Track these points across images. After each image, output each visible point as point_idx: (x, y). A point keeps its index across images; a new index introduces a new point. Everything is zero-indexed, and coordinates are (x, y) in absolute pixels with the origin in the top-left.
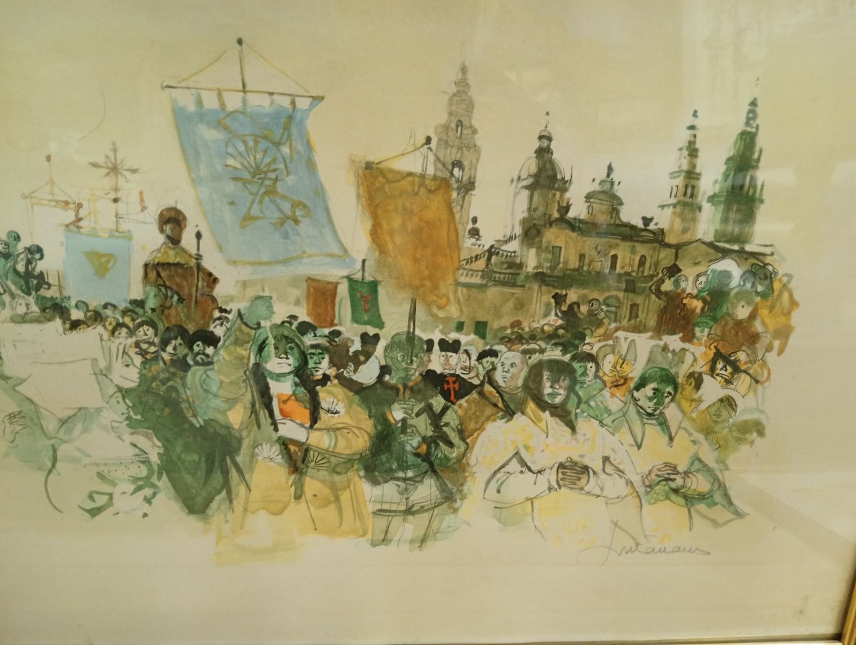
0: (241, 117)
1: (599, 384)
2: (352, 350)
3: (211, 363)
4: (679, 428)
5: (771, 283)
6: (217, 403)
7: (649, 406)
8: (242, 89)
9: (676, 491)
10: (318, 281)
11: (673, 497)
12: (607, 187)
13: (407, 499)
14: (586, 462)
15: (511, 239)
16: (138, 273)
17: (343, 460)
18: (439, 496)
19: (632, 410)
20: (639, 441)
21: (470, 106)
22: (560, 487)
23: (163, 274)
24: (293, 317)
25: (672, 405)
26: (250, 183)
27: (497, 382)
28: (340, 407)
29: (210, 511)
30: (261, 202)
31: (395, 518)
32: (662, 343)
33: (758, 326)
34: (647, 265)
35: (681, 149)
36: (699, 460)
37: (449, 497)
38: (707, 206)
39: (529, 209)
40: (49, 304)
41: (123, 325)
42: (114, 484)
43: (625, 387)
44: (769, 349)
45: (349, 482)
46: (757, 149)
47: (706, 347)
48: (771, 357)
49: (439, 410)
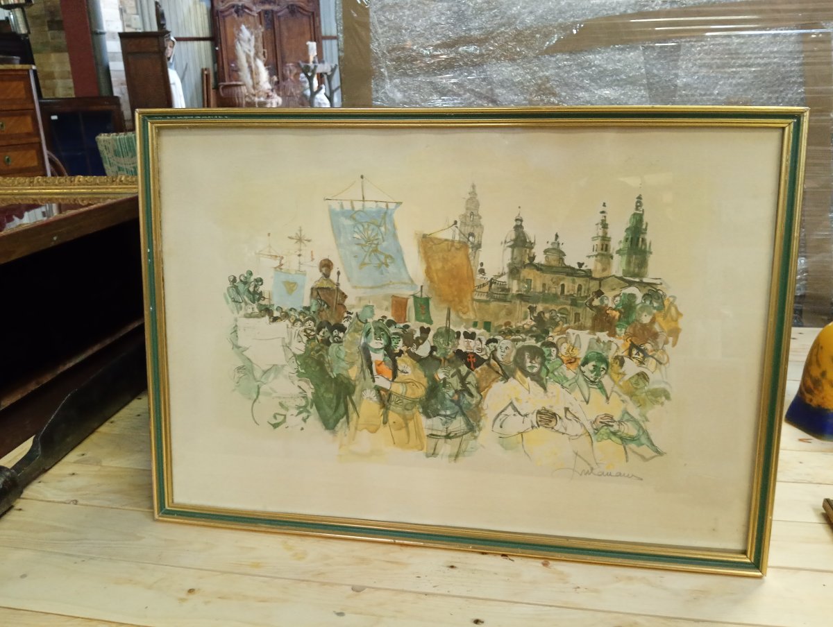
0: (361, 213)
1: (559, 362)
2: (415, 336)
3: (341, 342)
4: (612, 391)
5: (663, 302)
6: (343, 364)
7: (592, 376)
8: (362, 199)
9: (614, 433)
10: (398, 297)
11: (613, 438)
12: (556, 246)
13: (447, 428)
14: (554, 410)
15: (502, 275)
16: (307, 292)
17: (410, 401)
18: (466, 428)
19: (581, 379)
20: (587, 398)
21: (477, 205)
22: (539, 426)
23: (320, 293)
24: (384, 317)
25: (606, 376)
26: (365, 246)
27: (498, 358)
28: (409, 370)
29: (336, 429)
30: (370, 255)
31: (440, 440)
32: (596, 337)
33: (657, 327)
34: (583, 290)
35: (597, 224)
36: (628, 413)
37: (472, 428)
38: (616, 257)
39: (512, 258)
40: (263, 308)
41: (299, 320)
42: (287, 409)
43: (575, 363)
44: (666, 342)
45: (413, 414)
46: (644, 223)
48: (668, 347)
49: (464, 375)
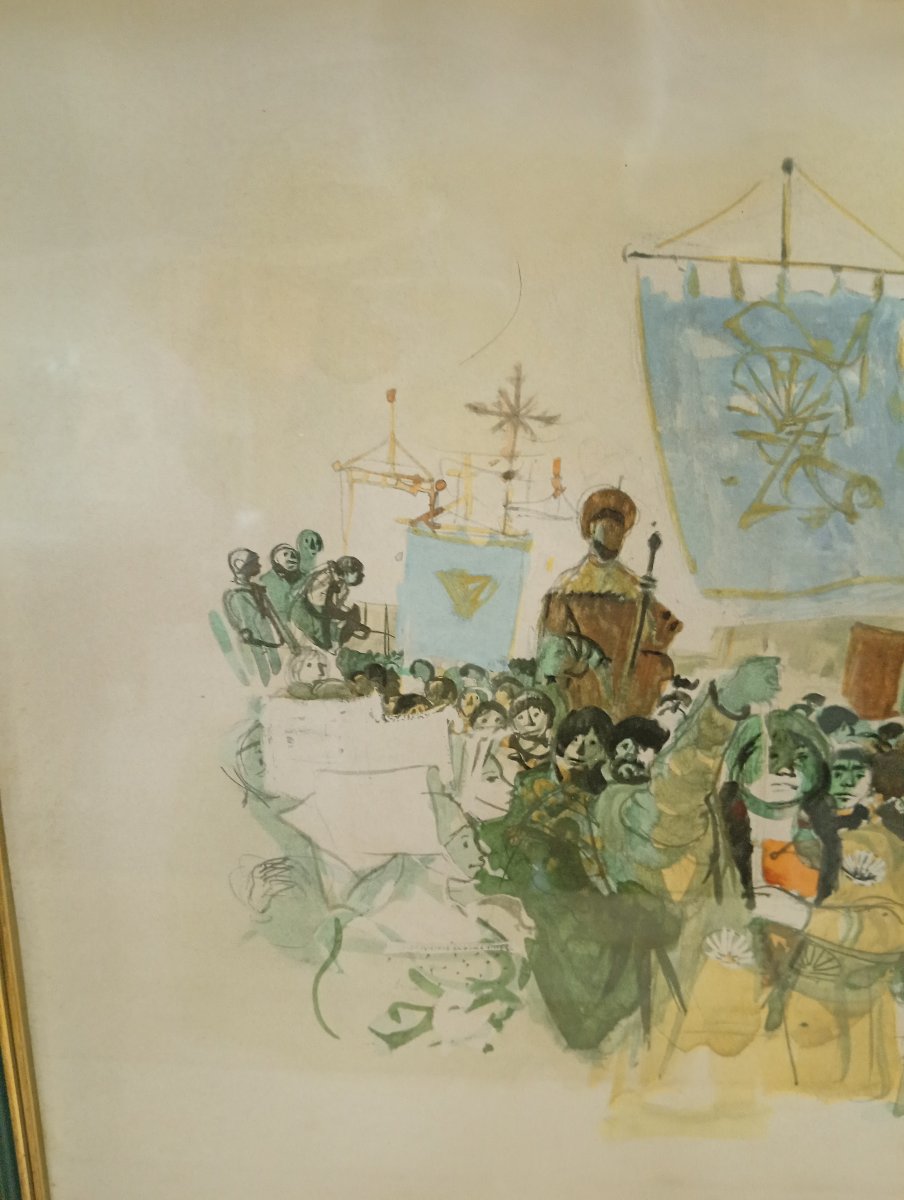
0: (770, 313)
3: (646, 779)
6: (645, 852)
8: (779, 259)
10: (874, 629)
16: (532, 609)
17: (867, 963)
23: (577, 613)
24: (816, 698)
26: (774, 441)
28: (879, 869)
29: (605, 1046)
30: (787, 478)
40: (361, 666)
41: (498, 708)
42: (438, 992)
45: (871, 1002)
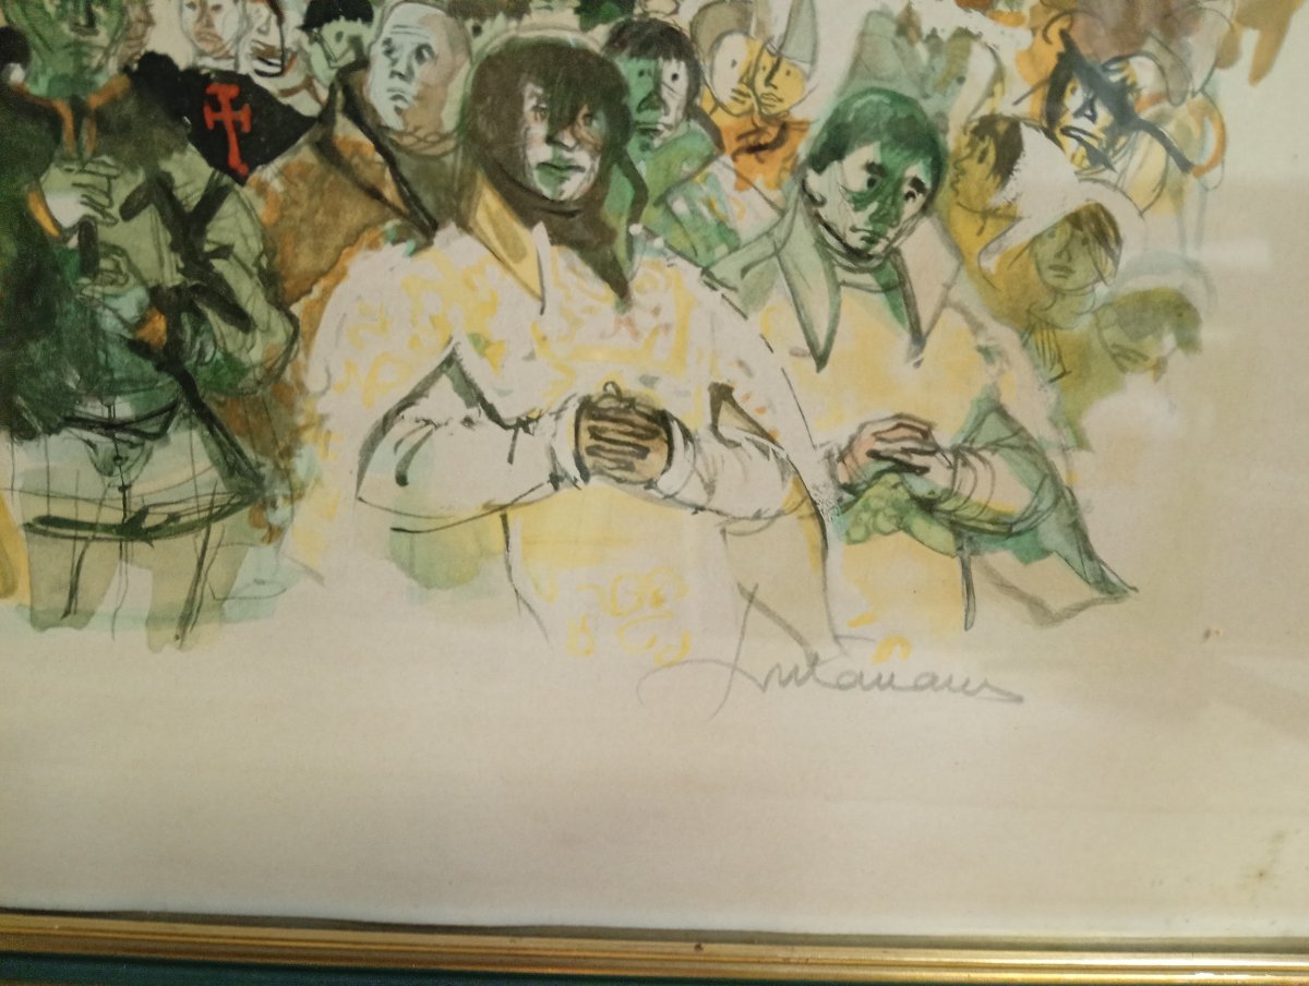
1: (701, 143)
4: (944, 304)
7: (853, 223)
9: (927, 506)
11: (919, 523)
13: (124, 488)
14: (663, 399)
18: (221, 487)
19: (802, 238)
20: (822, 341)
22: (586, 476)
25: (926, 226)
27: (374, 111)
31: (94, 545)
36: (1001, 411)
43: (780, 153)
44: (1225, 56)
47: (1034, 31)
48: (1232, 84)
49: (194, 201)
